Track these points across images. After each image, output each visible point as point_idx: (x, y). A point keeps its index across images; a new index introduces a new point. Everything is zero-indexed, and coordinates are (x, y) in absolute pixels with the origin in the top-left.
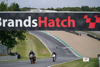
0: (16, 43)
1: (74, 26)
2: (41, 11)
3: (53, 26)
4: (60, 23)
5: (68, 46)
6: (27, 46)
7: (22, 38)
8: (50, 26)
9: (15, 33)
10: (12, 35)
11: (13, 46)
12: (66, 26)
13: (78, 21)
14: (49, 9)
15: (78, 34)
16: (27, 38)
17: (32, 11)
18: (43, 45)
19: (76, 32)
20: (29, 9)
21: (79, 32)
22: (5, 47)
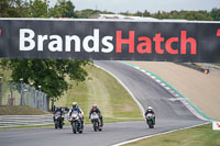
0: (65, 86)
1: (193, 51)
2: (122, 18)
3: (148, 50)
4: (163, 44)
5: (181, 96)
6: (90, 94)
7: (79, 75)
8: (140, 50)
9: (64, 64)
10: (58, 69)
11: (59, 94)
12: (176, 52)
13: (205, 42)
14: (139, 14)
15: (203, 71)
16: (90, 75)
17: (102, 18)
18: (126, 92)
19: (199, 64)
20: (96, 13)
21: (205, 65)
22: (42, 96)
